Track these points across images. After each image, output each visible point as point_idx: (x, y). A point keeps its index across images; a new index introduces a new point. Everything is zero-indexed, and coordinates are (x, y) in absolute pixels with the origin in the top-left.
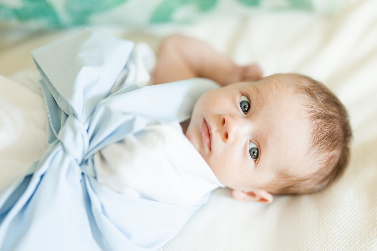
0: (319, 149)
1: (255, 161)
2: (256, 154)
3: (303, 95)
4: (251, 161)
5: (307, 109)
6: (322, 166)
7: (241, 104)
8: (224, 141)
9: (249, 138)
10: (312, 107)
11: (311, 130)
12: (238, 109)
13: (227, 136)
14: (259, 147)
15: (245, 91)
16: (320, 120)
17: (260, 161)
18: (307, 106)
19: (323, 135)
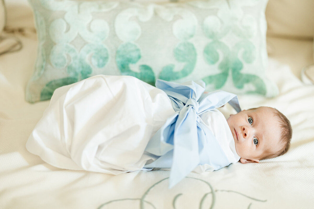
0: (283, 141)
1: (256, 146)
2: (256, 142)
3: (277, 117)
4: (255, 145)
5: (279, 123)
6: (282, 148)
7: (249, 120)
8: (244, 138)
9: (254, 136)
10: (281, 122)
11: (281, 132)
12: (247, 122)
13: (245, 135)
14: (258, 139)
15: (250, 115)
16: (284, 128)
17: (259, 146)
18: (279, 122)
19: (285, 134)
